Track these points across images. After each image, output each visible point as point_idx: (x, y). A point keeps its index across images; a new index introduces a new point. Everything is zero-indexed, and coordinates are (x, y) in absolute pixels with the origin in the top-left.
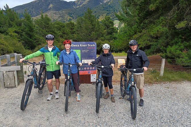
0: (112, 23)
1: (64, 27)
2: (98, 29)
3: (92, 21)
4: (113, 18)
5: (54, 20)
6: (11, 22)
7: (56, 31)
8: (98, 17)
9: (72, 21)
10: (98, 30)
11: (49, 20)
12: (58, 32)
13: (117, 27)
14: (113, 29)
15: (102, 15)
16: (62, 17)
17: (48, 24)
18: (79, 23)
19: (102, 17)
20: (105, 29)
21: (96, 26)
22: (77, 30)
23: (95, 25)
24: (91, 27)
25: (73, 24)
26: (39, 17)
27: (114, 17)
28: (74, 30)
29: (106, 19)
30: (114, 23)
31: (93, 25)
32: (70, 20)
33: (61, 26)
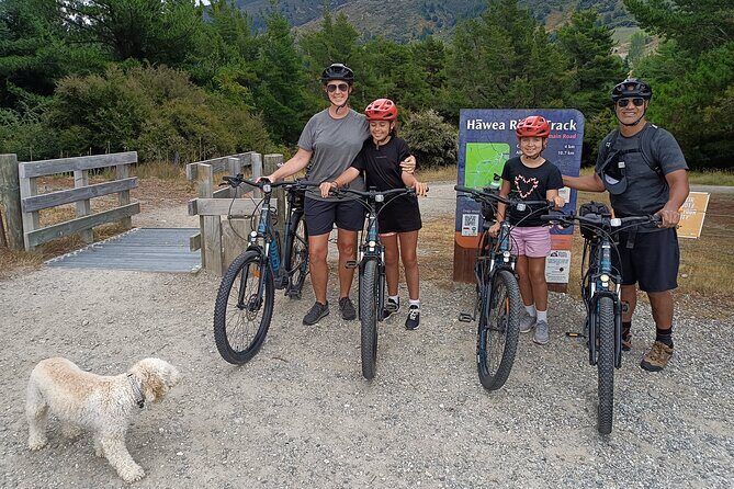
0: (604, 40)
1: (403, 60)
2: (540, 65)
3: (517, 35)
4: (608, 20)
5: (367, 35)
6: (224, 44)
7: (373, 78)
8: (540, 18)
9: (436, 38)
10: (542, 69)
11: (350, 34)
12: (382, 79)
13: (623, 56)
14: (608, 64)
15: (561, 10)
16: (396, 22)
17: (346, 50)
18: (463, 45)
19: (560, 15)
20: (570, 67)
21: (535, 54)
22: (454, 73)
23: (529, 48)
24: (510, 57)
25: (440, 48)
26: (316, 26)
27: (612, 14)
28: (443, 72)
29: (577, 23)
30: (612, 38)
31: (519, 51)
32: (427, 31)
33: (394, 57)
